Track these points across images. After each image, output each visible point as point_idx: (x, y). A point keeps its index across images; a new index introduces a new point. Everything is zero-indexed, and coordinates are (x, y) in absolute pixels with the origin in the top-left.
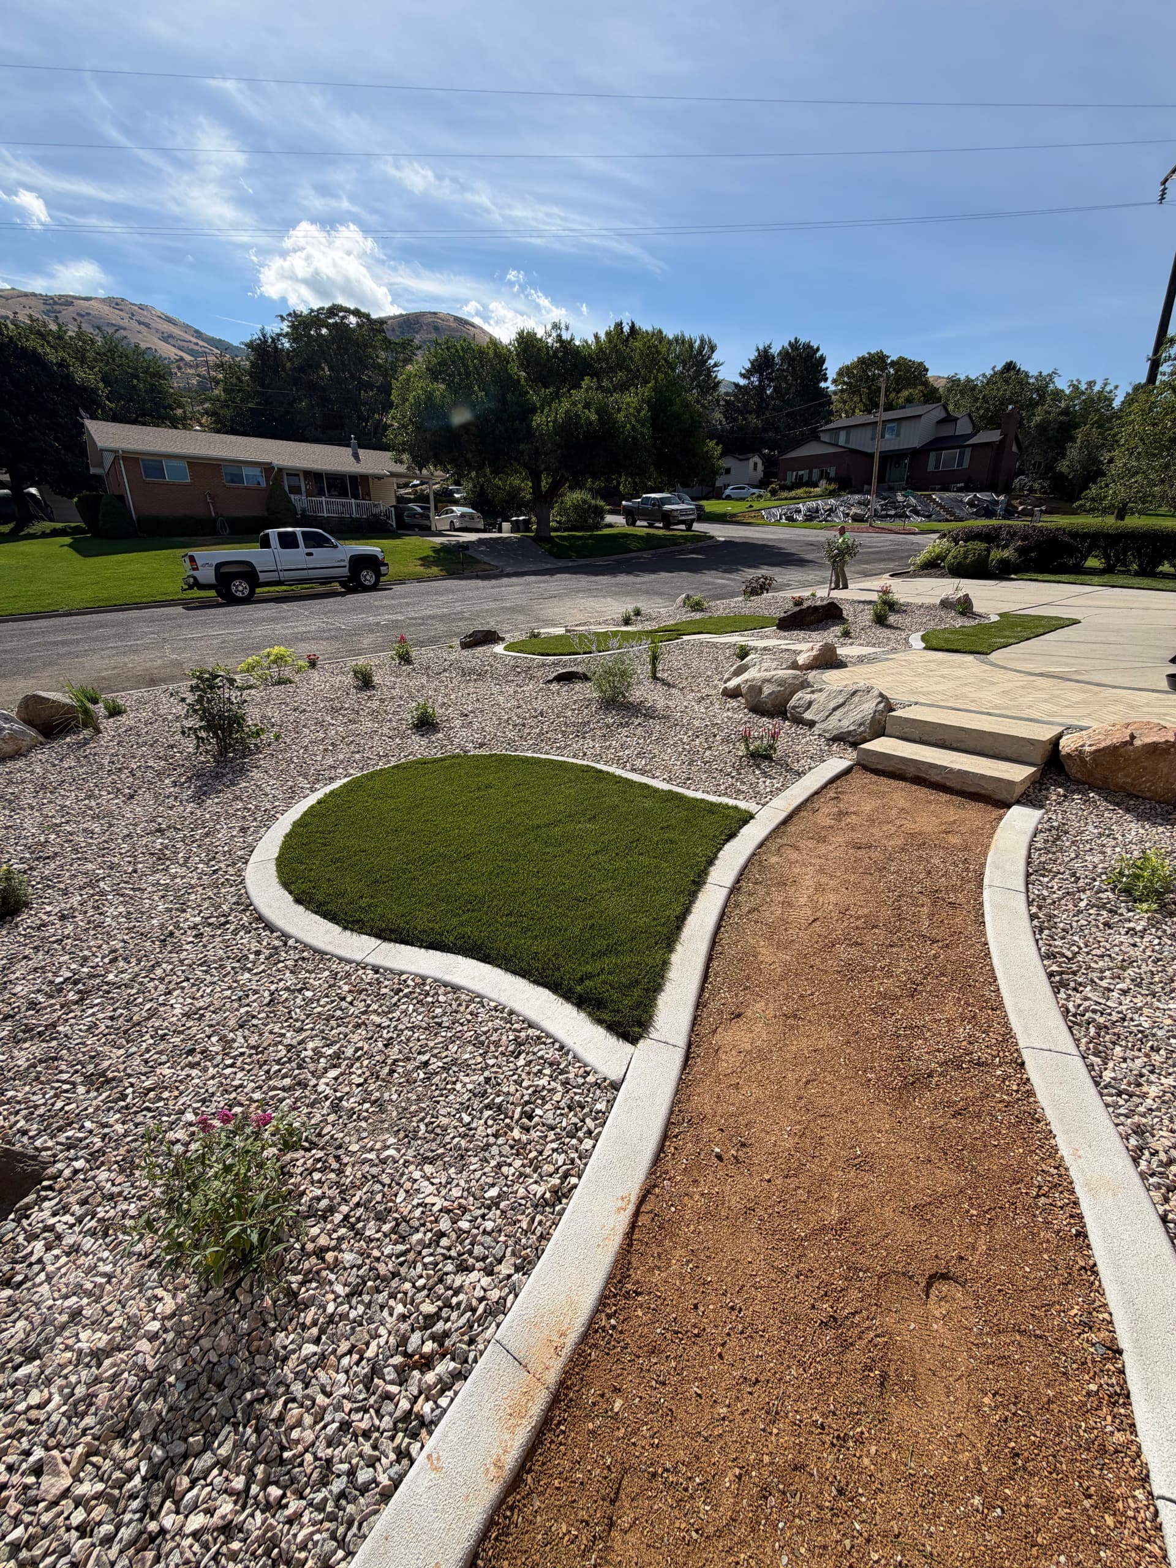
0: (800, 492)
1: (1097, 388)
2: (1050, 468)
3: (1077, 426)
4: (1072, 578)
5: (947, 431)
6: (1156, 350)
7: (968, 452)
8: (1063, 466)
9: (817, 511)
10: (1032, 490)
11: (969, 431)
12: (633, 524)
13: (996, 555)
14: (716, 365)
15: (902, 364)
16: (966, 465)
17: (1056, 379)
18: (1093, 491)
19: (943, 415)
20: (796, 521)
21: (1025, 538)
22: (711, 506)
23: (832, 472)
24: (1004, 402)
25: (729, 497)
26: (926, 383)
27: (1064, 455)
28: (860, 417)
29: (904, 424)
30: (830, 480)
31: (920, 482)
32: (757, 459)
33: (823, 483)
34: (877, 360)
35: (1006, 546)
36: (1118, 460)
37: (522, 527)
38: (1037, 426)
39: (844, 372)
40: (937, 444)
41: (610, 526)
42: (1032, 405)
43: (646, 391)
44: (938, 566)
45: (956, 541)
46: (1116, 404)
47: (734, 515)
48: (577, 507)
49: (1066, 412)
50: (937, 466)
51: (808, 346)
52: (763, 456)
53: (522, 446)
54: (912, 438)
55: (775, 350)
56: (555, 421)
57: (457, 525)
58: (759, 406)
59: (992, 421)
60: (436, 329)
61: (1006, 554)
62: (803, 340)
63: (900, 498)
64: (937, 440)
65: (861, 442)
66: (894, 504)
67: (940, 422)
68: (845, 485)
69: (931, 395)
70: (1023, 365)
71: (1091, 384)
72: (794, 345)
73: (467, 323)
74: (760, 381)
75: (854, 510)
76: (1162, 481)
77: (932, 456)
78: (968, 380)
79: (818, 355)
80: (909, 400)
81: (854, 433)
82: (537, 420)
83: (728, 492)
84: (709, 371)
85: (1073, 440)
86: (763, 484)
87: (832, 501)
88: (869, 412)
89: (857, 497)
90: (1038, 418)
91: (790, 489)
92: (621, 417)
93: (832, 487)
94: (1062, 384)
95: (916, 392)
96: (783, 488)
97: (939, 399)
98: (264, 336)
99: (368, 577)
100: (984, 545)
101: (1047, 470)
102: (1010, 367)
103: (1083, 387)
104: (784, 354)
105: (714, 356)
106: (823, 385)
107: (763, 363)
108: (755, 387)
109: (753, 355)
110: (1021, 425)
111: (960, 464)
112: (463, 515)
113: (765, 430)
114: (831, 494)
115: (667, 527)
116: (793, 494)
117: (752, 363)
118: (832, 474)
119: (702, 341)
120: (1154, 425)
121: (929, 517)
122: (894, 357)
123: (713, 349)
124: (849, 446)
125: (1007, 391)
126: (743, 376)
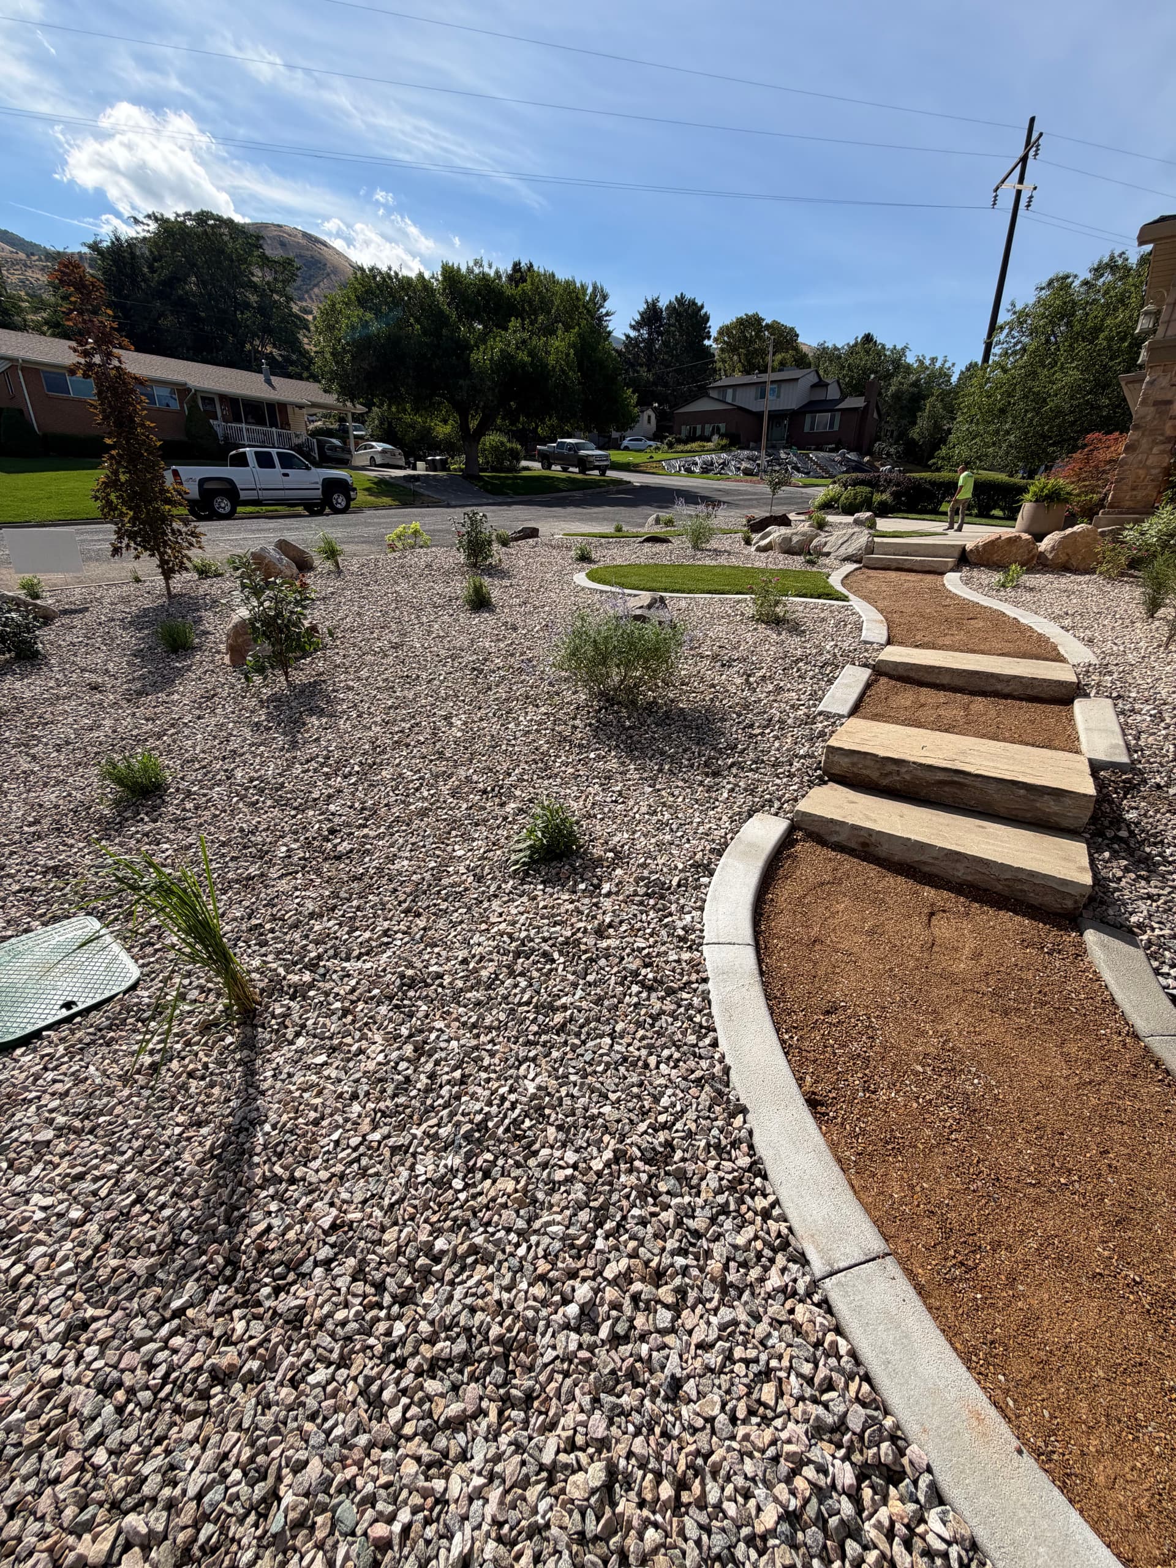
0: (694, 445)
1: (938, 365)
2: (903, 434)
3: (925, 397)
4: (933, 517)
5: (819, 395)
6: (990, 335)
7: (838, 415)
8: (914, 433)
9: (712, 464)
10: (888, 454)
11: (837, 396)
12: (549, 468)
13: (878, 498)
14: (607, 314)
15: (775, 327)
16: (836, 428)
17: (908, 353)
18: (943, 451)
19: (816, 380)
20: (693, 472)
21: (898, 485)
22: (616, 456)
23: (722, 427)
24: (866, 372)
25: (626, 448)
26: (796, 349)
27: (915, 423)
28: (738, 378)
29: (784, 386)
30: (722, 436)
31: (801, 441)
32: (650, 412)
33: (716, 437)
34: (754, 322)
35: (882, 492)
36: (960, 427)
37: (439, 466)
38: (893, 395)
39: (725, 331)
40: (812, 407)
41: (527, 469)
42: (888, 376)
43: (572, 336)
44: (832, 507)
45: (845, 486)
46: (954, 379)
47: (637, 465)
48: (495, 449)
49: (916, 384)
50: (812, 428)
51: (693, 303)
52: (655, 410)
53: (461, 382)
54: (791, 399)
55: (663, 304)
56: (491, 360)
57: (379, 461)
58: (649, 360)
59: (857, 387)
60: (283, 244)
61: (884, 497)
62: (689, 296)
63: (783, 456)
64: (811, 403)
65: (748, 400)
66: (778, 461)
67: (814, 386)
68: (734, 441)
69: (801, 360)
70: (880, 338)
71: (934, 360)
72: (680, 300)
73: (317, 241)
74: (650, 334)
75: (744, 465)
76: (994, 444)
77: (808, 418)
78: (836, 348)
79: (703, 312)
80: (783, 365)
81: (739, 391)
82: (474, 356)
83: (625, 443)
84: (600, 319)
85: (922, 410)
86: (657, 436)
87: (724, 455)
88: (748, 373)
89: (746, 452)
90: (893, 388)
91: (686, 442)
92: (551, 360)
93: (724, 442)
94: (910, 359)
95: (789, 355)
96: (679, 441)
97: (809, 366)
98: (118, 239)
99: (340, 501)
100: (869, 489)
101: (902, 435)
102: (868, 338)
103: (927, 362)
104: (670, 307)
105: (606, 304)
106: (707, 342)
107: (651, 316)
108: (644, 340)
109: (642, 307)
110: (880, 394)
111: (832, 425)
112: (384, 451)
113: (655, 384)
114: (723, 449)
115: (582, 472)
116: (688, 447)
117: (641, 315)
118: (723, 430)
119: (595, 288)
120: (989, 397)
121: (807, 473)
122: (768, 320)
123: (605, 298)
124: (738, 403)
125: (866, 361)
126: (633, 327)
